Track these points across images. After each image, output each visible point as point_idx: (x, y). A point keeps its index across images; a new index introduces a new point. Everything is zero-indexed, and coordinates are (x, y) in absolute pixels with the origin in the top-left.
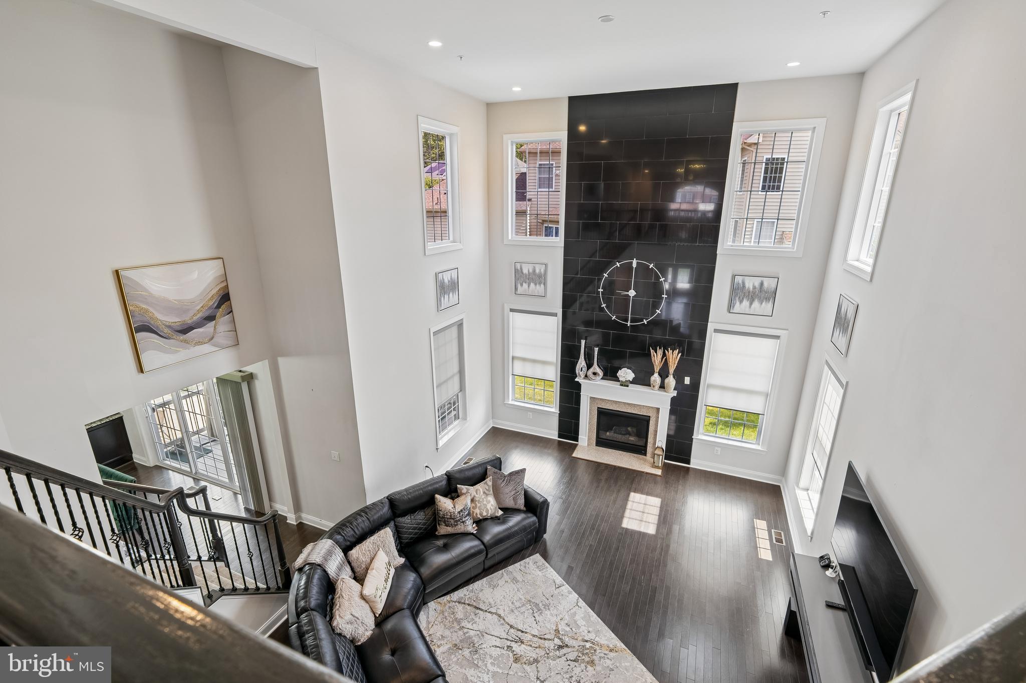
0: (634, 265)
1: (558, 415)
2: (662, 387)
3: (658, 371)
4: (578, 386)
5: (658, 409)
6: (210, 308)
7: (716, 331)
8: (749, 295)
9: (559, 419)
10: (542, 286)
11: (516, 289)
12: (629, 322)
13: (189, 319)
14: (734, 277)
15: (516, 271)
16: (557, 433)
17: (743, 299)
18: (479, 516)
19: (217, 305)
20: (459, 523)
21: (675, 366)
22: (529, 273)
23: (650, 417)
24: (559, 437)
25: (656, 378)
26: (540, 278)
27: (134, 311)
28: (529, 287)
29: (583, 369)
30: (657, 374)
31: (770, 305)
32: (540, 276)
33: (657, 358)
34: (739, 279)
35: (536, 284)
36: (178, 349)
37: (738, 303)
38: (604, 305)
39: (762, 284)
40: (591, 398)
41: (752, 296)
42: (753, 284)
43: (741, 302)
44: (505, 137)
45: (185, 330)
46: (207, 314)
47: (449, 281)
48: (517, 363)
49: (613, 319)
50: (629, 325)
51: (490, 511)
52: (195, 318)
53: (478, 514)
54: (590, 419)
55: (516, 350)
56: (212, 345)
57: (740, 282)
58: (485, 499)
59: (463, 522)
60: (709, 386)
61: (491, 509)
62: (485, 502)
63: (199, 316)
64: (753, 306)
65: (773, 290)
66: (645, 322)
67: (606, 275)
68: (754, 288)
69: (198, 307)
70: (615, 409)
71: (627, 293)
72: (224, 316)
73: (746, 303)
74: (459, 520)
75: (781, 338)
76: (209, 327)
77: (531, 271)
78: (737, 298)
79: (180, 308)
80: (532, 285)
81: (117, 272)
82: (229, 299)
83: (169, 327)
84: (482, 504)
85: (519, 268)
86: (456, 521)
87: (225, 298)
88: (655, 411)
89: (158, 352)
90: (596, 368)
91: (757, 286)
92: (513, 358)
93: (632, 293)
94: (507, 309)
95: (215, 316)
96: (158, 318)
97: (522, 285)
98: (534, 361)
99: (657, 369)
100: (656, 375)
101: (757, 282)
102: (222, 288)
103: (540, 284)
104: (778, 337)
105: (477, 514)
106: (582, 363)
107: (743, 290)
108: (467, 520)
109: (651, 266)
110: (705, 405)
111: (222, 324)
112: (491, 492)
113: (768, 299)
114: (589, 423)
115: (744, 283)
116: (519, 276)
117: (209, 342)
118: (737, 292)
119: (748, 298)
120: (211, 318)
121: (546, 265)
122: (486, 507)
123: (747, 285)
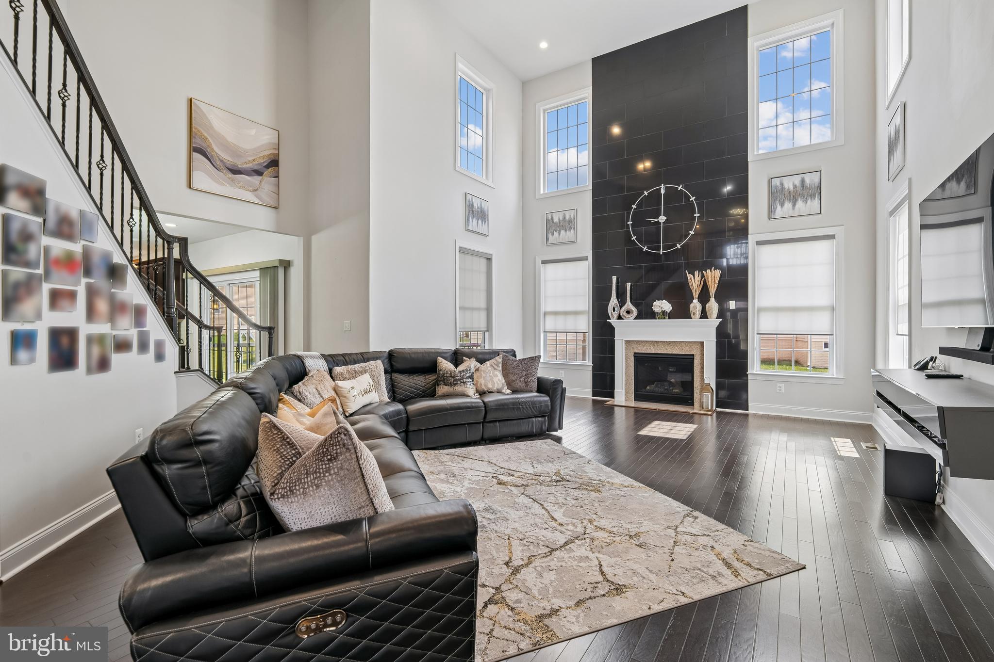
0: (663, 191)
1: (591, 368)
2: (704, 315)
3: (697, 296)
4: (611, 329)
5: (702, 343)
6: (260, 164)
7: (759, 243)
8: (790, 195)
9: (593, 373)
10: (572, 231)
11: (547, 239)
12: (661, 250)
13: (240, 164)
14: (770, 181)
15: (548, 221)
16: (590, 391)
17: (784, 202)
18: (483, 387)
19: (267, 165)
20: (459, 382)
21: (716, 285)
22: (559, 221)
23: (694, 355)
24: (593, 395)
25: (696, 306)
26: (569, 224)
27: (196, 134)
28: (559, 234)
29: (616, 309)
30: (697, 299)
31: (816, 201)
32: (570, 222)
33: (694, 282)
34: (776, 182)
35: (566, 231)
36: (225, 183)
37: (779, 207)
38: (634, 238)
39: (803, 181)
40: (627, 342)
41: (793, 197)
42: (793, 184)
43: (782, 205)
44: (538, 105)
45: (235, 171)
46: (256, 168)
47: (478, 208)
48: (548, 318)
49: (644, 250)
50: (661, 254)
51: (496, 384)
52: (245, 166)
53: (483, 384)
54: (626, 368)
55: (547, 305)
56: (255, 195)
57: (778, 184)
58: (492, 372)
59: (464, 382)
60: (760, 310)
61: (498, 383)
62: (491, 374)
63: (248, 165)
64: (797, 206)
65: (817, 185)
66: (679, 246)
67: (634, 207)
68: (795, 187)
69: (251, 159)
70: (653, 352)
71: (657, 220)
72: (271, 177)
73: (788, 205)
74: (459, 380)
75: (837, 237)
76: (256, 179)
77: (561, 218)
78: (777, 202)
79: (235, 151)
80: (563, 232)
81: (191, 100)
82: (277, 166)
83: (222, 161)
84: (488, 375)
85: (550, 218)
86: (456, 380)
87: (274, 163)
88: (699, 347)
89: (207, 176)
90: (629, 305)
91: (798, 185)
92: (545, 314)
93: (662, 219)
94: (539, 262)
95: (263, 173)
96: (214, 149)
97: (553, 234)
98: (566, 313)
99: (696, 294)
100: (695, 301)
101: (797, 180)
102: (274, 154)
103: (570, 229)
104: (832, 237)
105: (481, 385)
106: (614, 301)
107: (782, 193)
108: (468, 382)
109: (680, 188)
110: (757, 334)
111: (266, 182)
112: (500, 368)
113: (812, 196)
114: (625, 374)
115: (782, 184)
116: (552, 226)
117: (253, 191)
118: (776, 195)
119: (790, 199)
120: (259, 173)
121: (576, 211)
122: (492, 379)
123: (786, 186)
